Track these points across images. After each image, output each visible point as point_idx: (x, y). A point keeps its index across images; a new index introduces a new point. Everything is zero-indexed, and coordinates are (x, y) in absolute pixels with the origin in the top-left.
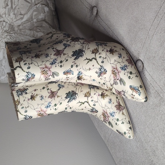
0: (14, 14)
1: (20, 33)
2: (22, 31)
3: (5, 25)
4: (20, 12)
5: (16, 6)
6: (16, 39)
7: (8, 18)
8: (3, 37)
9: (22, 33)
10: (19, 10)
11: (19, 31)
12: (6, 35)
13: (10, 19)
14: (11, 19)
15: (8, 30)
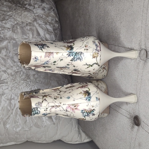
1: (36, 81)
2: (37, 79)
3: (22, 74)
6: (31, 87)
8: (20, 84)
9: (37, 81)
11: (34, 80)
12: (23, 82)
15: (25, 78)
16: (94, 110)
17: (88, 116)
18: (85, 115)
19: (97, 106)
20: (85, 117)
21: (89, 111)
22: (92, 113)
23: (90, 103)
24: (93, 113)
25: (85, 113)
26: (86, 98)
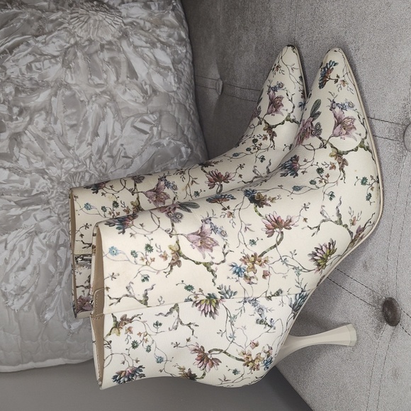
0: (112, 156)
4: (125, 153)
5: (118, 139)
7: (97, 166)
10: (122, 148)
13: (101, 168)
14: (103, 167)
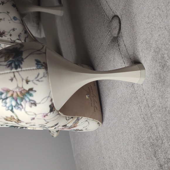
16: (31, 89)
17: (20, 106)
18: (12, 106)
19: (38, 80)
20: (12, 110)
21: (19, 93)
22: (27, 100)
23: (20, 73)
24: (31, 98)
25: (8, 100)
26: (9, 63)
